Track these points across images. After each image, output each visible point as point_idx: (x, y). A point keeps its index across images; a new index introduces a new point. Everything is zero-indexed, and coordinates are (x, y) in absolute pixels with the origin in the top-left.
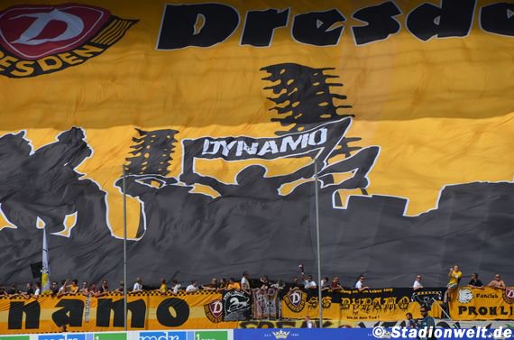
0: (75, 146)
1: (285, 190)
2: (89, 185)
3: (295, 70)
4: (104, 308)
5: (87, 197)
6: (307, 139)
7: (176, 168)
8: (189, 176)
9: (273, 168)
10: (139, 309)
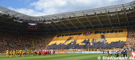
0: (89, 40)
1: (101, 42)
2: (90, 42)
3: (102, 35)
4: (92, 50)
5: (90, 43)
6: (103, 39)
7: (95, 41)
8: (95, 42)
9: (100, 41)
10: (94, 50)
